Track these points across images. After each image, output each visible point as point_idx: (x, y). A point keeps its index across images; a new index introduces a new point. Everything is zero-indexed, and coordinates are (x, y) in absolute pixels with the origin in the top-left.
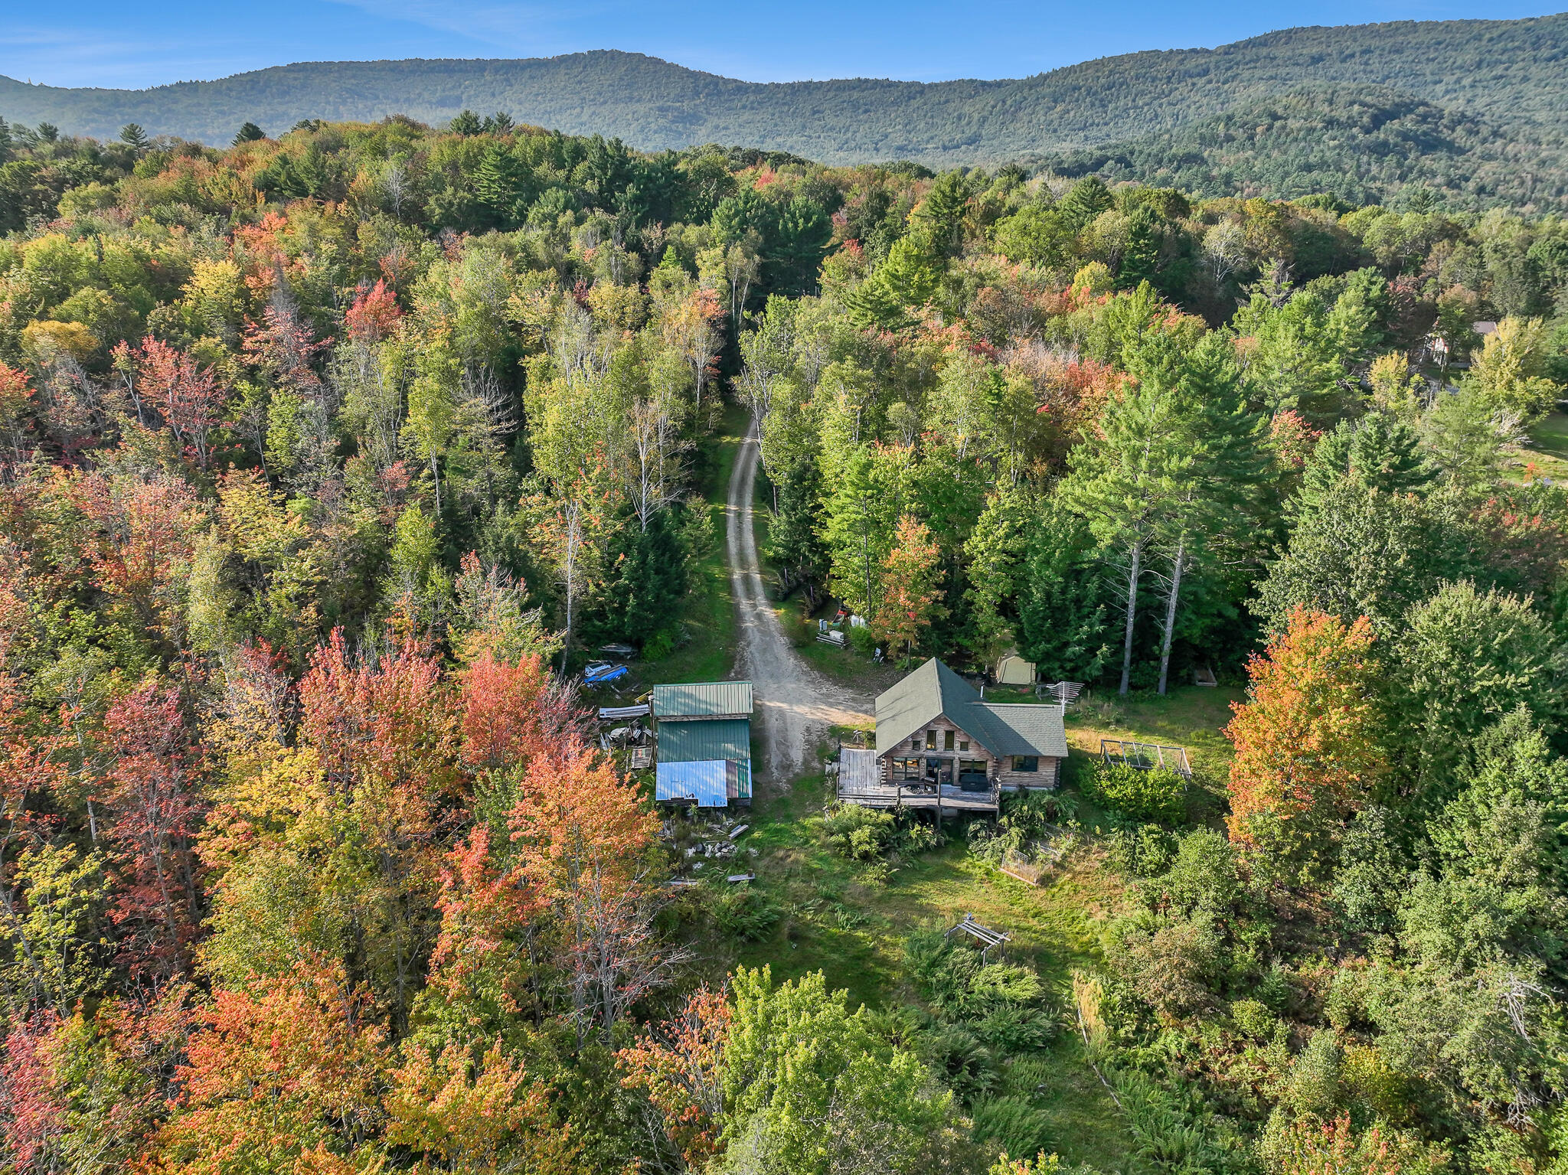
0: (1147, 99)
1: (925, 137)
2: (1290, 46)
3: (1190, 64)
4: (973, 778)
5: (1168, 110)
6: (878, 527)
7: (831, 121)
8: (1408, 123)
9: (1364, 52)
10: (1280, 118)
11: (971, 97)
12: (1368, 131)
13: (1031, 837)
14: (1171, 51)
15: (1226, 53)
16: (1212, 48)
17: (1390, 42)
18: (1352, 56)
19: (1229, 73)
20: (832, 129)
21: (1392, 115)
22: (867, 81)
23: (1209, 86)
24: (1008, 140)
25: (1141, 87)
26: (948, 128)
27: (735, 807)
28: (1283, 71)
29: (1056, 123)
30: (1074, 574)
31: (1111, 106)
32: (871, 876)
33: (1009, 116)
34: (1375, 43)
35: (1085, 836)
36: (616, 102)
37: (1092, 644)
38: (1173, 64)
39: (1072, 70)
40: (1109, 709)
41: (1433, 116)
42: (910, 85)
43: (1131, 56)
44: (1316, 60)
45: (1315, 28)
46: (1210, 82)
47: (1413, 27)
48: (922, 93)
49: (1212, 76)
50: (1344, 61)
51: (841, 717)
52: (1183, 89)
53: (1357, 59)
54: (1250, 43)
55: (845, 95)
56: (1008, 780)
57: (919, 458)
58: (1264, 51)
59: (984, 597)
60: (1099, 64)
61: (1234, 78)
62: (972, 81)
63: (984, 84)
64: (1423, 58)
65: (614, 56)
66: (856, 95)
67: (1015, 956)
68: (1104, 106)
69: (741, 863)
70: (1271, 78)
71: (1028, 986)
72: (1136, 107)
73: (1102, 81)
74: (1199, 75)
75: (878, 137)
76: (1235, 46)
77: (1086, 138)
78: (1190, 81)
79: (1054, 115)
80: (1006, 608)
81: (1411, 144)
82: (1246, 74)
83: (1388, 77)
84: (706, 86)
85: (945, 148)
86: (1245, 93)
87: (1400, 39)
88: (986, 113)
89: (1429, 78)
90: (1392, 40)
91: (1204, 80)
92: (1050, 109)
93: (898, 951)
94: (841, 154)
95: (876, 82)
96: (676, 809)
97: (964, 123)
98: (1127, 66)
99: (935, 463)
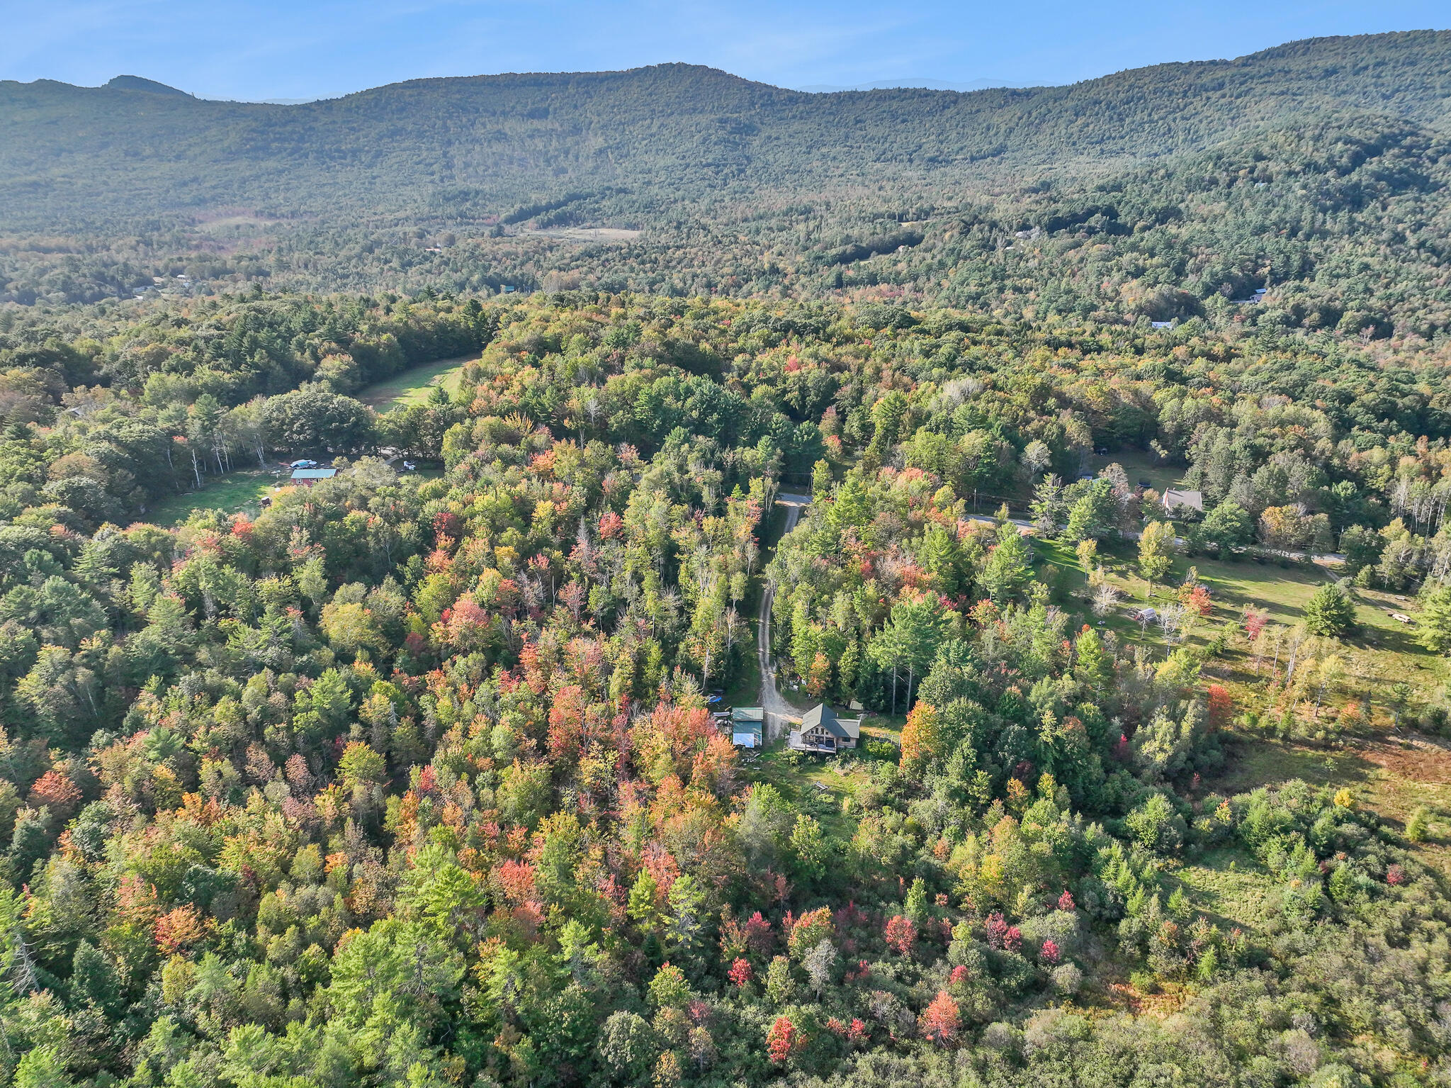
0: (1162, 113)
1: (956, 147)
2: (1306, 58)
3: (1206, 79)
4: (830, 743)
5: (1181, 124)
6: (811, 652)
7: (872, 131)
8: (1388, 160)
9: (1377, 65)
10: (1264, 158)
11: (1001, 107)
12: (1343, 172)
13: (845, 761)
14: (1191, 63)
15: (1244, 65)
16: (1230, 58)
17: (1406, 52)
18: (1366, 68)
19: (1243, 88)
20: (872, 139)
21: (1374, 151)
22: (906, 90)
23: (1222, 101)
24: (1030, 153)
25: (1158, 102)
26: (977, 138)
27: (757, 748)
28: (1294, 86)
29: (1075, 137)
30: (875, 674)
31: (1128, 120)
32: (795, 770)
33: (1033, 129)
34: (1393, 54)
35: (861, 762)
36: (681, 114)
37: (880, 699)
38: (1191, 78)
39: (1095, 83)
40: (884, 720)
41: (1419, 147)
42: (946, 94)
43: (1152, 69)
44: (1329, 73)
45: (1334, 39)
46: (1224, 96)
47: (1431, 36)
48: (955, 102)
49: (1226, 90)
50: (1356, 74)
51: (793, 719)
52: (1198, 103)
53: (1370, 72)
54: (1270, 54)
55: (885, 106)
56: (842, 744)
57: (825, 630)
58: (1281, 63)
59: (844, 681)
60: (1121, 77)
61: (1247, 93)
62: (1004, 90)
63: (1014, 93)
64: (1436, 70)
65: (682, 67)
66: (895, 105)
67: (831, 793)
68: (1122, 120)
69: (758, 764)
70: (1282, 93)
71: (831, 799)
72: (1151, 121)
73: (1121, 95)
74: (1214, 89)
75: (912, 147)
76: (1253, 57)
77: (1102, 152)
78: (1204, 95)
79: (1074, 129)
80: (852, 685)
81: (1383, 183)
82: (1259, 89)
83: (1398, 90)
84: (761, 97)
85: (973, 159)
86: (1256, 108)
87: (1416, 50)
88: (1012, 124)
89: (1439, 91)
90: (1407, 52)
91: (1219, 93)
92: (1072, 122)
93: (799, 789)
94: (878, 165)
95: (915, 90)
96: (739, 747)
97: (992, 133)
98: (1147, 80)
99: (831, 631)
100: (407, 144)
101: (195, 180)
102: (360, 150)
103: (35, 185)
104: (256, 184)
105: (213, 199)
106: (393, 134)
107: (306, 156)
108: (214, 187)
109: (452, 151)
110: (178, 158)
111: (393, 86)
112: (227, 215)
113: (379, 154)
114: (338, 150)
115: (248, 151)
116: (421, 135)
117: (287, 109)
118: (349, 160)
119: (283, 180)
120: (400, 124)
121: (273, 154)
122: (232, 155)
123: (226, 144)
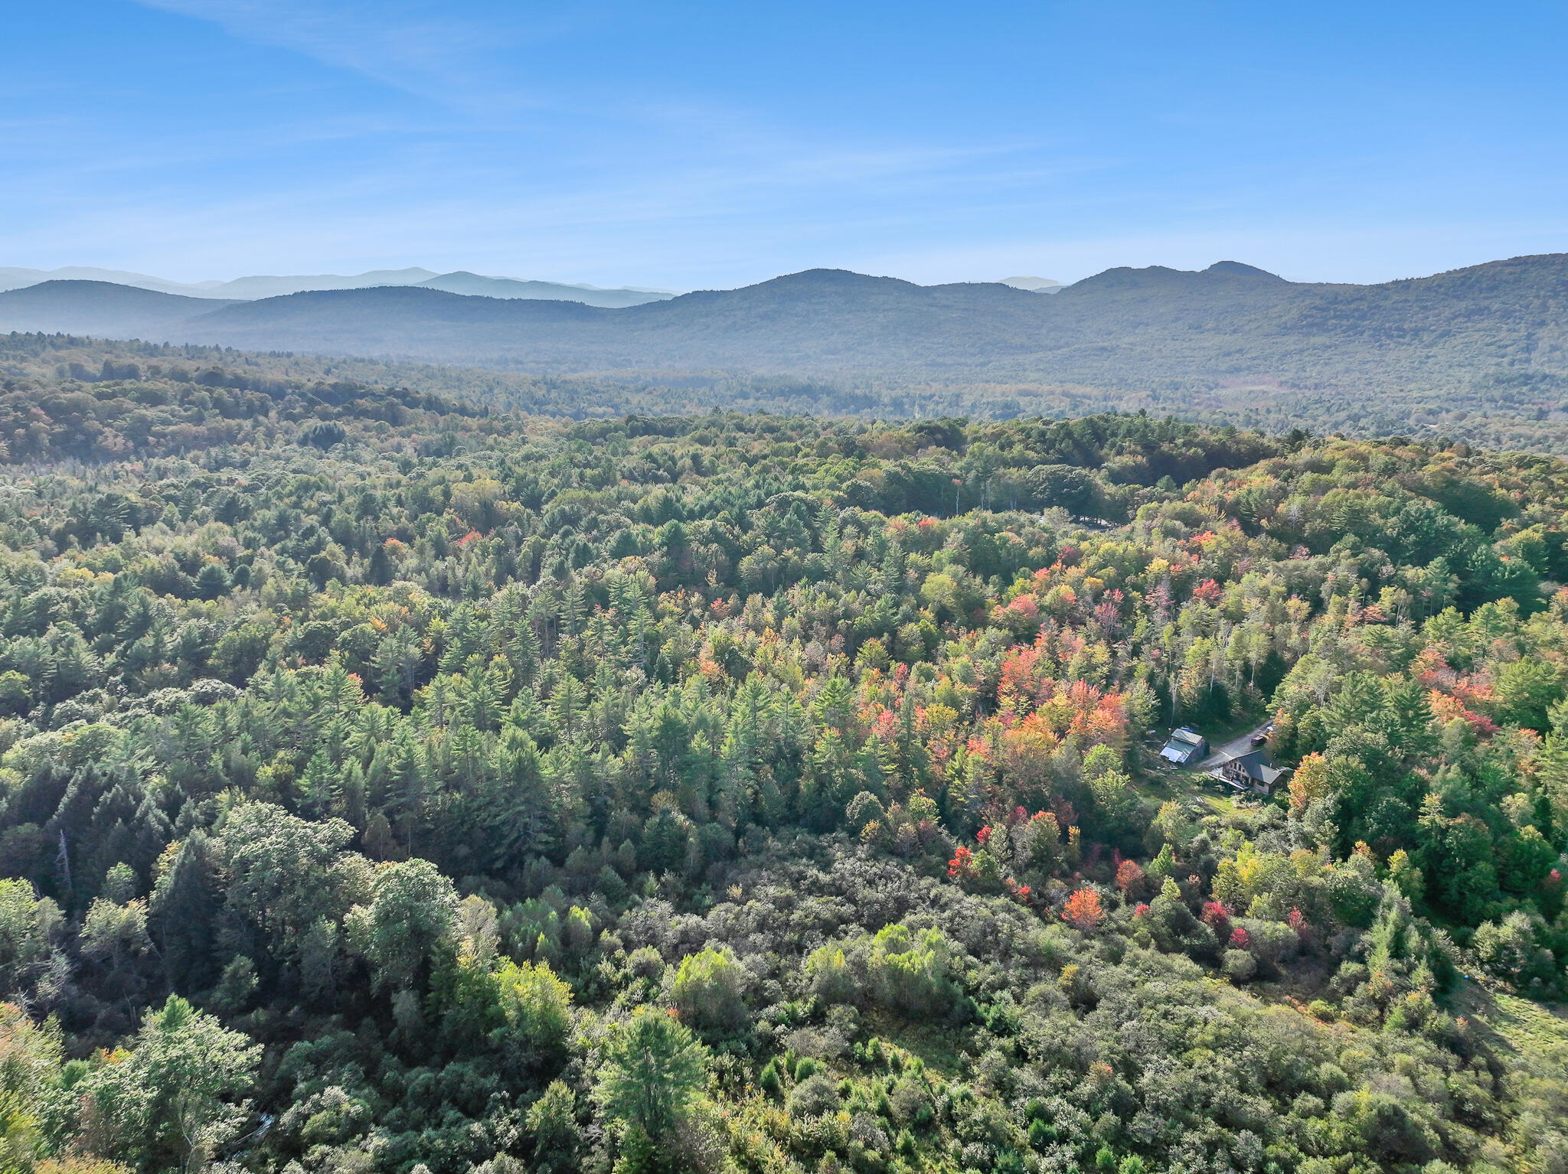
100: (1485, 324)
101: (1240, 351)
102: (1424, 329)
103: (1104, 349)
104: (1297, 357)
105: (1249, 368)
106: (1469, 315)
107: (1362, 333)
108: (1254, 359)
109: (1541, 332)
110: (1235, 332)
111: (1494, 264)
112: (1254, 383)
113: (1446, 334)
114: (1398, 329)
115: (1303, 327)
116: (1506, 315)
117: (1359, 288)
118: (1407, 339)
119: (1327, 355)
120: (1484, 303)
121: (1327, 331)
122: (1285, 330)
123: (1283, 319)
